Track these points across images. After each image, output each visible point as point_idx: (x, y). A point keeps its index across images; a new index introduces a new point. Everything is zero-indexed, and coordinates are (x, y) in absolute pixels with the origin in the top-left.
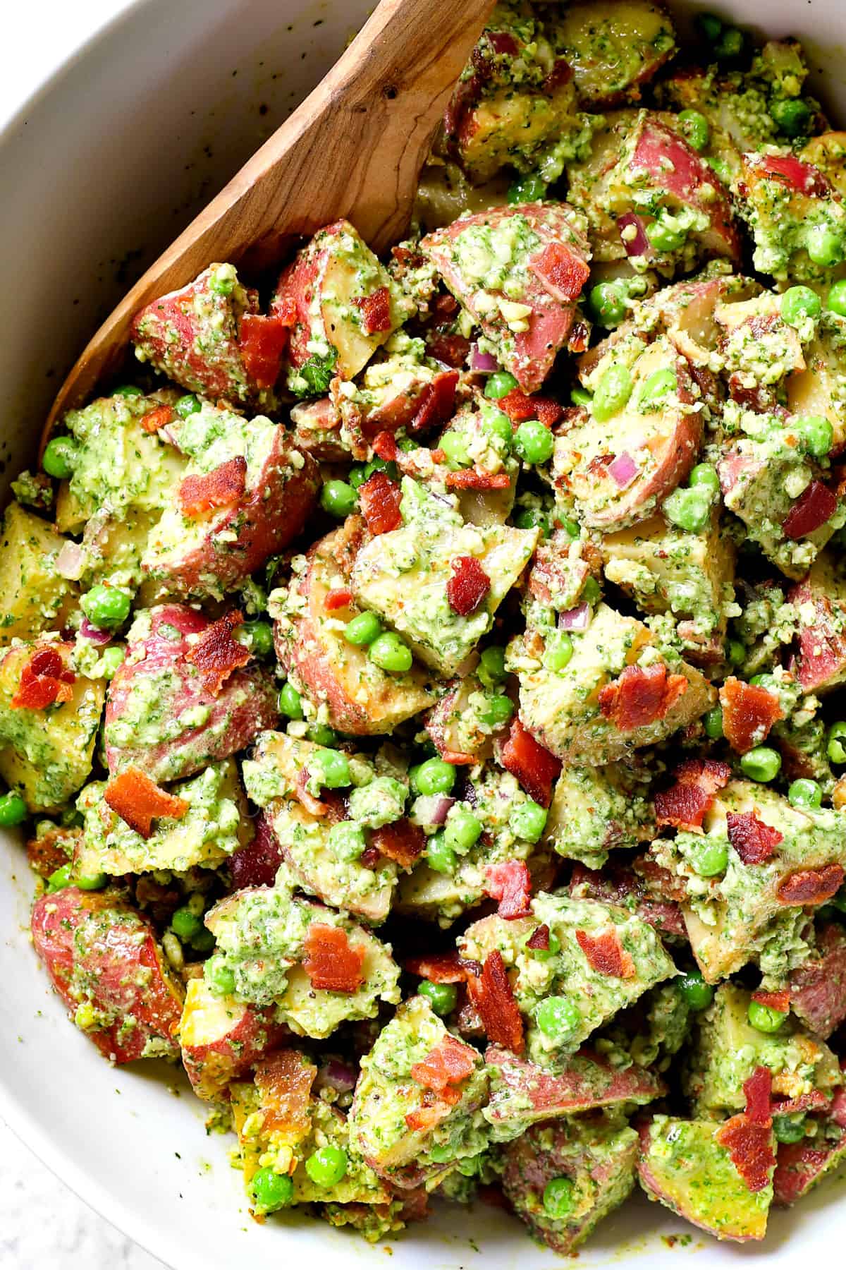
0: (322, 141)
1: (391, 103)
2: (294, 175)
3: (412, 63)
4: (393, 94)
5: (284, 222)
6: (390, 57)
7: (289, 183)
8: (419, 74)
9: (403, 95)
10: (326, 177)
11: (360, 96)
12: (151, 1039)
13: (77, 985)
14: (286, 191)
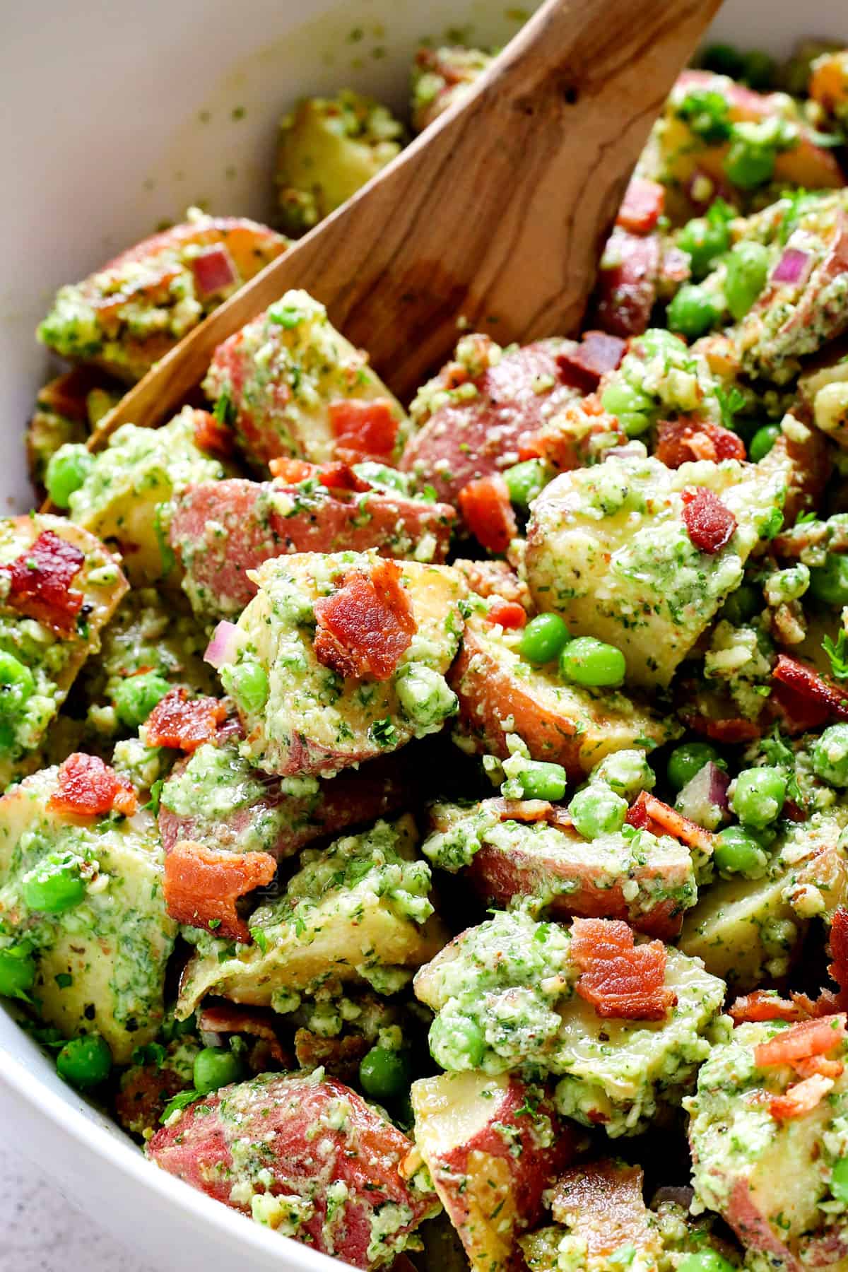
0: (469, 145)
1: (569, 111)
2: (424, 189)
3: (601, 54)
4: (571, 96)
5: (406, 262)
6: (573, 34)
7: (418, 199)
8: (613, 74)
9: (585, 102)
10: (469, 207)
11: (526, 87)
12: (377, 1213)
13: (242, 1177)
14: (409, 214)
